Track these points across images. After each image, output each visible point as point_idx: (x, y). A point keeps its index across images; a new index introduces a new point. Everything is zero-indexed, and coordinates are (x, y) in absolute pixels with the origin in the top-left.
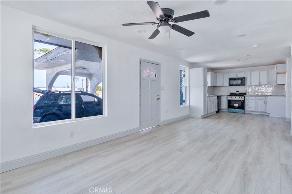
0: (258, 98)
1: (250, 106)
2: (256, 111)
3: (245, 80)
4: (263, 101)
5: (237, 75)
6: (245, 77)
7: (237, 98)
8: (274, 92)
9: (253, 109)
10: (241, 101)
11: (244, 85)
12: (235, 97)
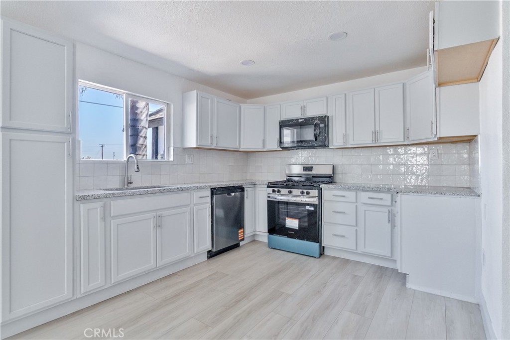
0: (364, 196)
1: (339, 230)
2: (359, 252)
3: (327, 126)
4: (386, 210)
5: (303, 108)
6: (328, 115)
7: (296, 196)
8: (429, 175)
9: (349, 244)
10: (308, 208)
11: (325, 145)
12: (290, 192)
